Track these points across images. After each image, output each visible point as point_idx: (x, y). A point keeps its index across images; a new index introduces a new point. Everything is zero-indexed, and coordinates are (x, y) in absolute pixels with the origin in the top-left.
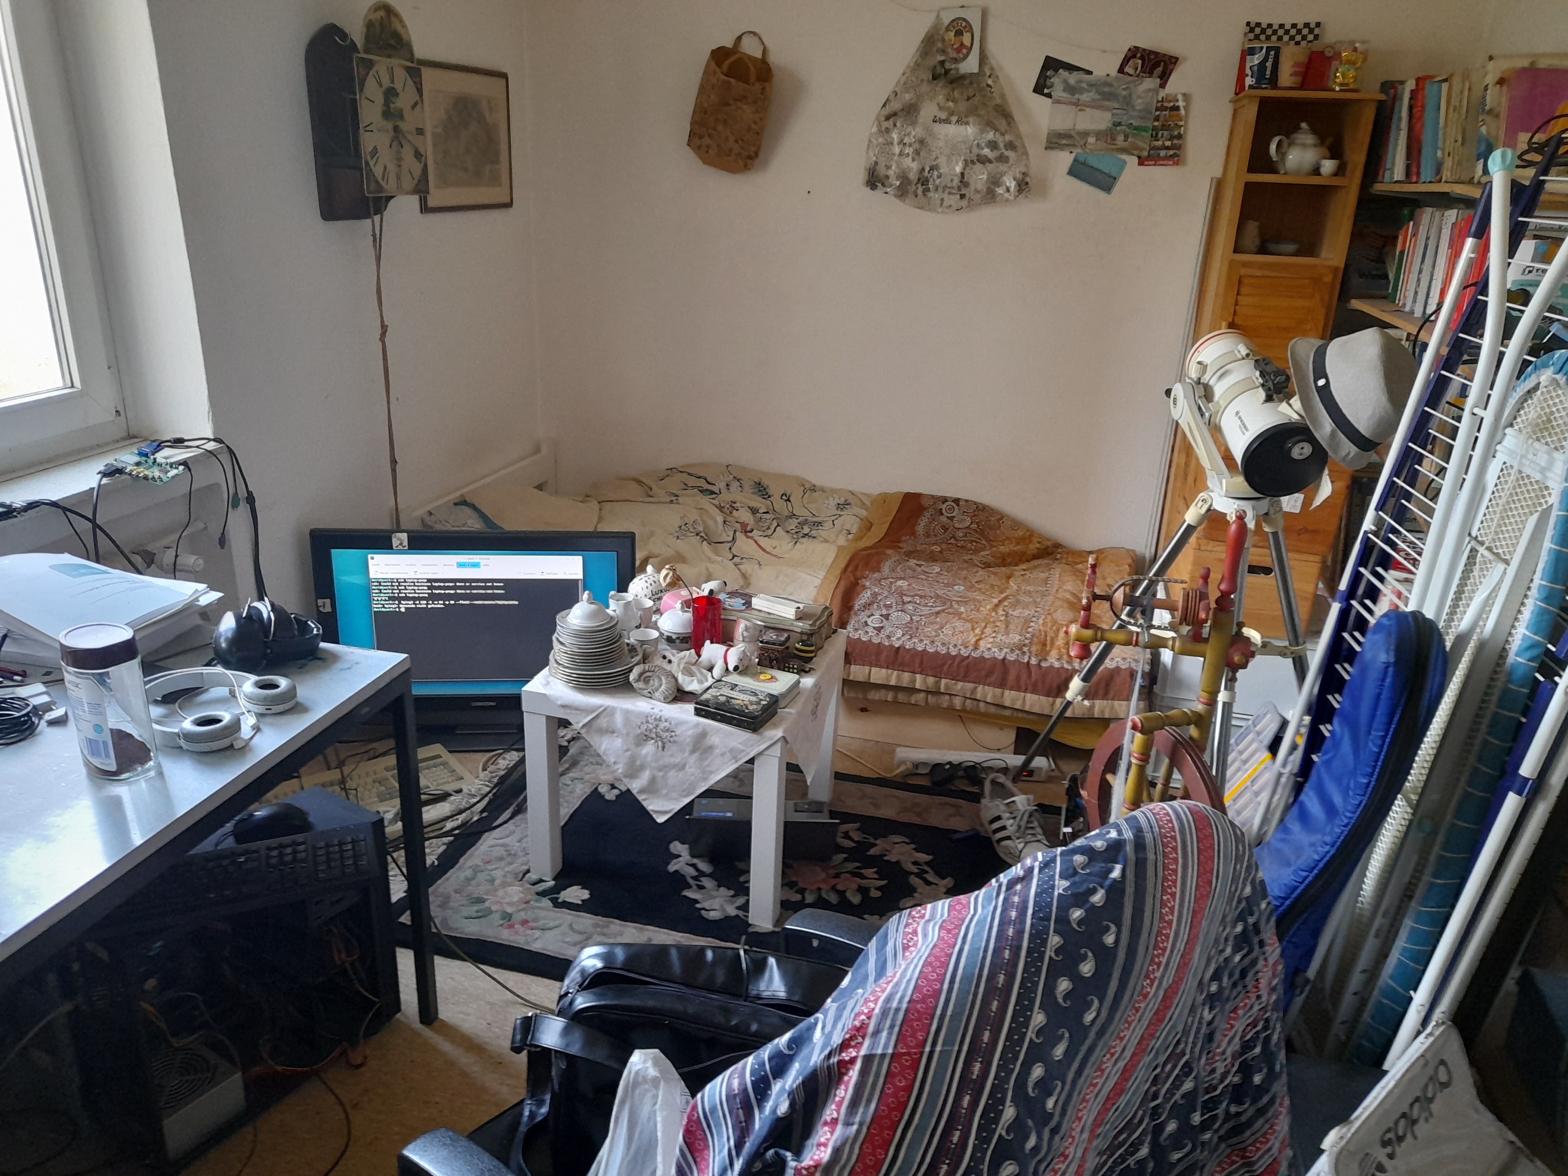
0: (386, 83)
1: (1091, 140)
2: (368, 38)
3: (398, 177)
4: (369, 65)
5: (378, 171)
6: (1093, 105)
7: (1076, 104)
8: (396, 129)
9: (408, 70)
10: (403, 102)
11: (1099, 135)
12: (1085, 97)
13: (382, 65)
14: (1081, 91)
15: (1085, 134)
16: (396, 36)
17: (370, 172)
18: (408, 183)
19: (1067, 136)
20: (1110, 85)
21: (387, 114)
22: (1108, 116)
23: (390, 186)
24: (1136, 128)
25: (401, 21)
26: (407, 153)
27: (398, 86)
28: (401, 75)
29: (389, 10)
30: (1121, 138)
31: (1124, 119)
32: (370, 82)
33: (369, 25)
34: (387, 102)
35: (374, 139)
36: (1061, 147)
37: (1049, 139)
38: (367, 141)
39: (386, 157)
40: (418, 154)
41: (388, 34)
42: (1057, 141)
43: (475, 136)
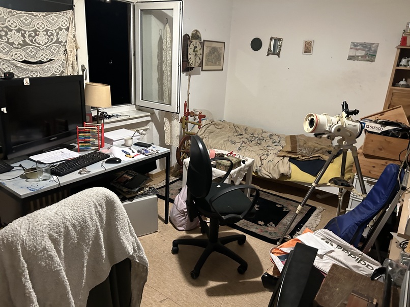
0: (195, 45)
1: (360, 58)
2: (192, 37)
3: (195, 63)
4: (191, 42)
5: (191, 62)
6: (361, 49)
7: (356, 49)
8: (196, 54)
9: (200, 43)
10: (198, 49)
11: (362, 57)
12: (359, 47)
13: (194, 42)
14: (358, 46)
15: (358, 56)
16: (198, 36)
17: (189, 62)
18: (197, 65)
19: (353, 57)
20: (365, 45)
21: (194, 51)
22: (364, 52)
23: (193, 66)
24: (372, 55)
25: (199, 33)
26: (198, 58)
27: (197, 46)
28: (198, 43)
29: (197, 31)
30: (368, 57)
31: (368, 53)
32: (191, 45)
33: (193, 34)
34: (194, 49)
35: (191, 56)
36: (351, 59)
37: (348, 58)
38: (189, 56)
39: (193, 60)
40: (200, 59)
41: (196, 35)
42: (351, 58)
43: (216, 55)
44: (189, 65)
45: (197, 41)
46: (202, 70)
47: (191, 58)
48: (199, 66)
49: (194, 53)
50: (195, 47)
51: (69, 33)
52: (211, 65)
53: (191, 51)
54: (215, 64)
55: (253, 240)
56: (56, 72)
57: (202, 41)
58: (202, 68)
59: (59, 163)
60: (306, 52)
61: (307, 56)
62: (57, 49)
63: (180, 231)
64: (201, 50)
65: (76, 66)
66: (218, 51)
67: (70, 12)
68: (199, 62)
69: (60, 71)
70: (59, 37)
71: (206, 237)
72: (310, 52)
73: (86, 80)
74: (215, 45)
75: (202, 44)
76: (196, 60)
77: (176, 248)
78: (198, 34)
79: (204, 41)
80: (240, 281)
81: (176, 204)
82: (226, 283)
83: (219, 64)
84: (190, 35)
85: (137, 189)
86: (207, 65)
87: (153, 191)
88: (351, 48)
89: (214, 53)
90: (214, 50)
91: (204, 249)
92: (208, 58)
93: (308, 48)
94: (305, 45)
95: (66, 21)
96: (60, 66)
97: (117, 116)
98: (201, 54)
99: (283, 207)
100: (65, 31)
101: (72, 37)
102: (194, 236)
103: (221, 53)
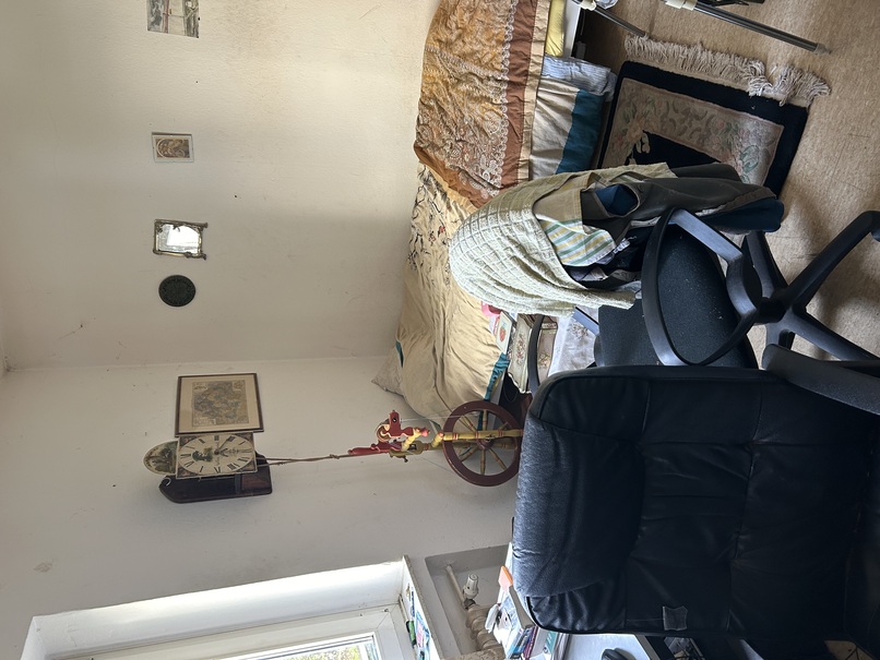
0: (191, 459)
1: (190, 4)
3: (244, 451)
4: (181, 470)
5: (243, 464)
7: (167, 16)
10: (201, 449)
12: (162, 9)
13: (180, 462)
15: (186, 9)
17: (243, 469)
23: (251, 457)
25: (154, 450)
27: (192, 452)
28: (186, 450)
29: (149, 458)
32: (191, 469)
33: (159, 469)
34: (203, 459)
36: (196, 26)
37: (192, 35)
40: (230, 440)
42: (192, 29)
44: (251, 467)
45: (178, 454)
47: (230, 466)
48: (251, 439)
49: (214, 456)
50: (196, 456)
52: (245, 407)
53: (208, 469)
54: (241, 396)
57: (178, 440)
58: (256, 430)
60: (187, 154)
64: (205, 437)
66: (204, 394)
68: (238, 440)
72: (187, 141)
74: (187, 405)
75: (184, 438)
76: (235, 451)
78: (157, 453)
83: (240, 385)
84: (162, 476)
86: (244, 418)
88: (166, 30)
89: (210, 403)
92: (227, 417)
93: (176, 149)
94: (168, 156)
98: (217, 438)
103: (210, 384)
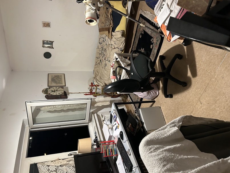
2: (47, 93)
3: (62, 91)
4: (49, 94)
5: (61, 93)
13: (49, 92)
28: (50, 90)
32: (51, 94)
33: (45, 93)
34: (53, 92)
35: (57, 93)
38: (58, 94)
39: (59, 92)
40: (59, 88)
41: (45, 91)
43: (56, 79)
44: (63, 94)
45: (48, 90)
46: (65, 86)
47: (59, 93)
48: (63, 88)
49: (56, 91)
50: (52, 91)
51: (50, 165)
52: (62, 81)
53: (55, 94)
54: (61, 78)
55: (162, 51)
56: (73, 170)
57: (48, 87)
58: (64, 86)
59: (125, 167)
60: (49, 26)
61: (51, 25)
62: (60, 171)
63: (159, 94)
64: (54, 87)
65: (69, 159)
66: (53, 78)
67: (38, 165)
68: (60, 88)
69: (72, 168)
70: (53, 170)
71: (162, 79)
72: (49, 23)
73: (76, 153)
74: (50, 80)
75: (50, 87)
76: (60, 90)
77: (169, 96)
78: (44, 90)
79: (48, 86)
80: (187, 57)
81: (143, 97)
82: (188, 66)
83: (61, 76)
84: (45, 95)
85: (136, 120)
86: (62, 83)
87: (137, 111)
89: (55, 80)
90: (53, 80)
91: (169, 80)
92: (58, 83)
93: (47, 25)
94: (45, 26)
95: (44, 167)
96: (70, 168)
97: (95, 133)
98: (56, 88)
99: (141, 34)
100: (49, 167)
101: (53, 163)
102: (161, 85)
103: (55, 76)
